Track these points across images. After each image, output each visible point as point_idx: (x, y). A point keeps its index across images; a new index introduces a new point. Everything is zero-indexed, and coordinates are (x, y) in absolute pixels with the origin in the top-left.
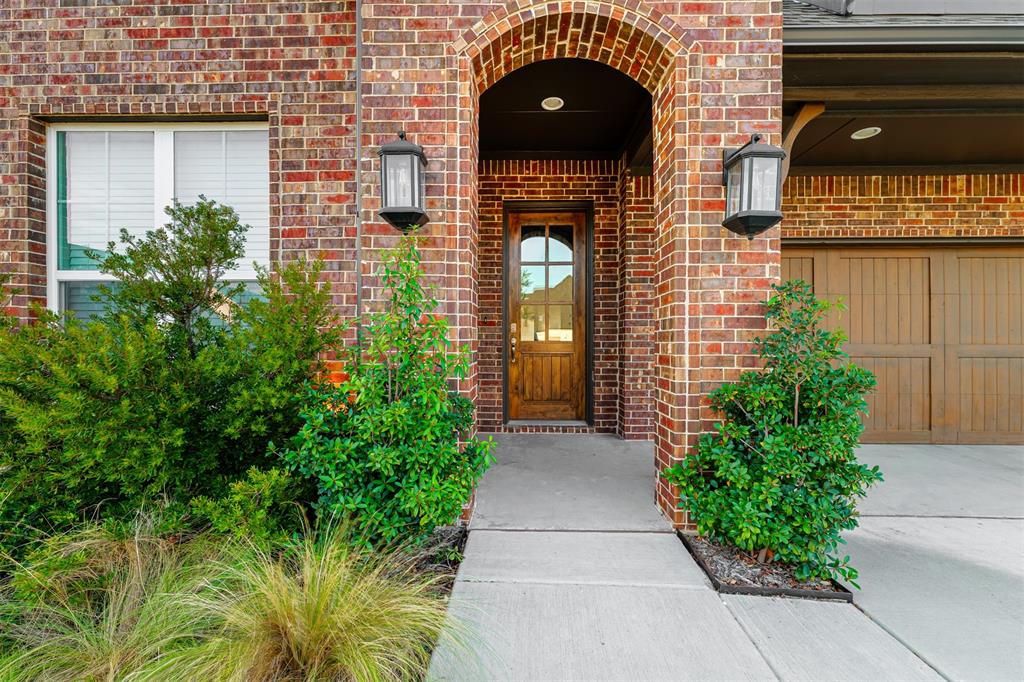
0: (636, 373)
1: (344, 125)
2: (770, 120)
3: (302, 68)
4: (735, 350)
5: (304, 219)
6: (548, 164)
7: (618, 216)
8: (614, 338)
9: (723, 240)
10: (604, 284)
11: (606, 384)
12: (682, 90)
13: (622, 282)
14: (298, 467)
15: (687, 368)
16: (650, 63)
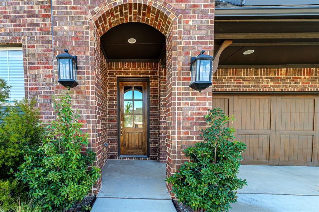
0: (164, 139)
1: (50, 48)
2: (209, 46)
3: (34, 26)
4: (194, 134)
5: (37, 84)
6: (133, 64)
7: (158, 83)
8: (157, 127)
9: (190, 92)
10: (153, 108)
11: (154, 143)
12: (175, 34)
13: (160, 107)
14: (21, 179)
15: (176, 140)
16: (164, 23)
